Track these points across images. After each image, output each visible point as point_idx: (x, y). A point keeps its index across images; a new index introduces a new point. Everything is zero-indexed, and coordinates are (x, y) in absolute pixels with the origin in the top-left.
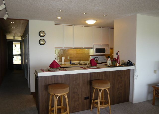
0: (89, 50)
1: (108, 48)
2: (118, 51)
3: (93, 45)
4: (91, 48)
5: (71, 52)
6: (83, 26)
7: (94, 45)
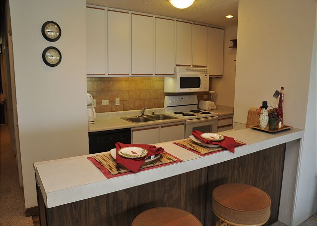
0: (164, 81)
1: (206, 76)
2: (282, 88)
3: (175, 68)
4: (171, 76)
5: (124, 85)
6: (154, 16)
7: (178, 68)
